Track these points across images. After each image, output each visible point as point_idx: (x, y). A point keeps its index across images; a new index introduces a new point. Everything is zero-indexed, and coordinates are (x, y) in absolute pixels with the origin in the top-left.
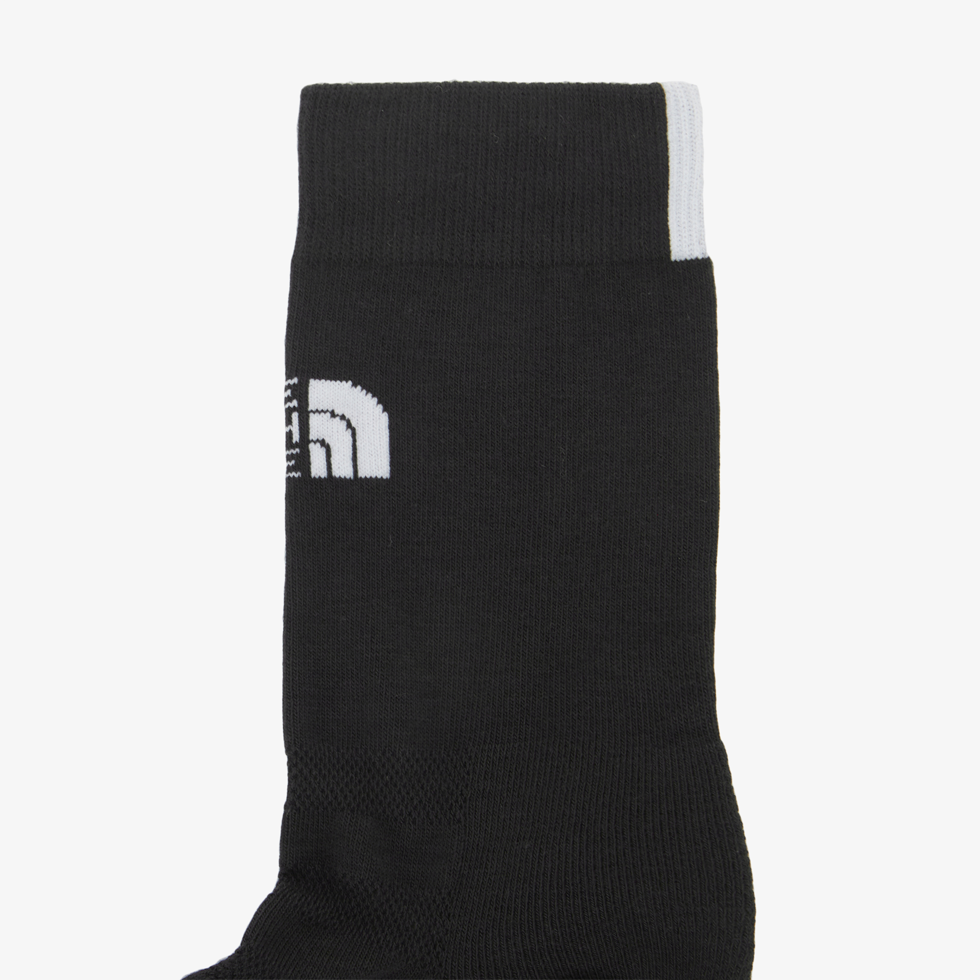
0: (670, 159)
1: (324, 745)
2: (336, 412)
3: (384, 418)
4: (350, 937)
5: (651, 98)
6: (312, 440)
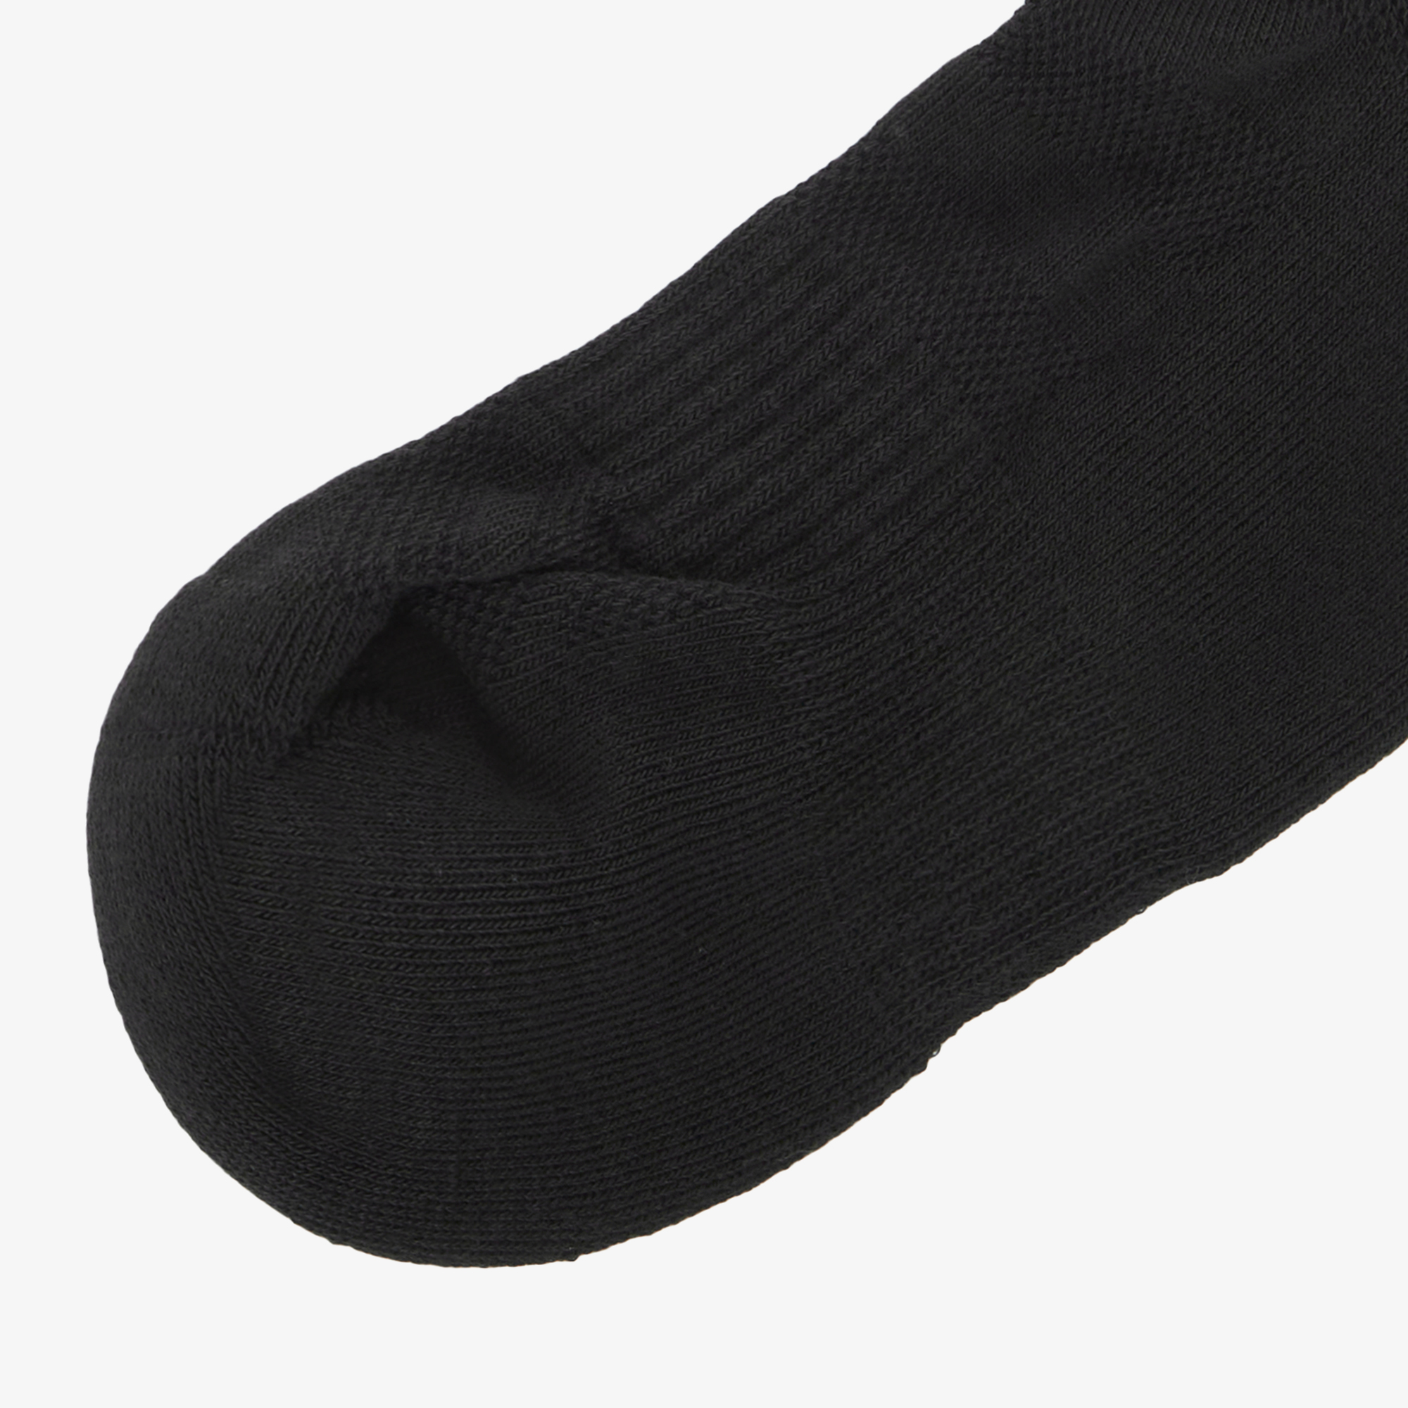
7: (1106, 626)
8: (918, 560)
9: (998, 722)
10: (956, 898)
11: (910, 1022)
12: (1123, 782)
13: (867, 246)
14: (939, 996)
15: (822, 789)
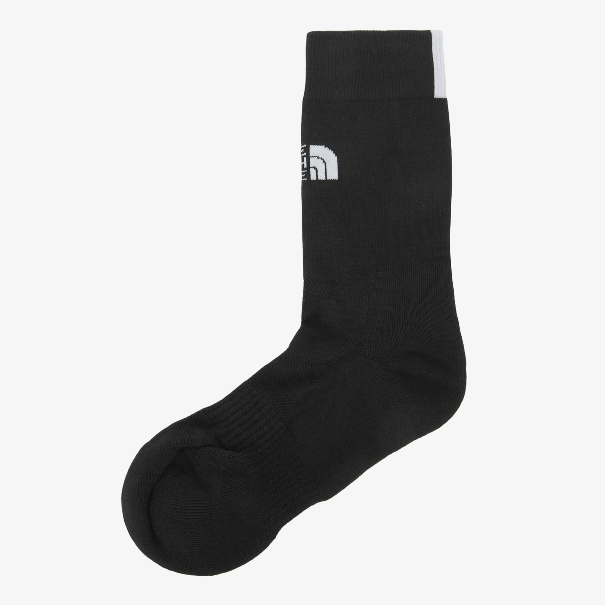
0: (434, 58)
1: (317, 276)
2: (319, 157)
3: (336, 158)
4: (328, 342)
5: (427, 35)
6: (311, 167)
7: (308, 459)
8: (273, 448)
9: (288, 476)
10: (280, 506)
11: (272, 530)
12: (310, 485)
13: (261, 390)
14: (277, 524)
15: (256, 491)
